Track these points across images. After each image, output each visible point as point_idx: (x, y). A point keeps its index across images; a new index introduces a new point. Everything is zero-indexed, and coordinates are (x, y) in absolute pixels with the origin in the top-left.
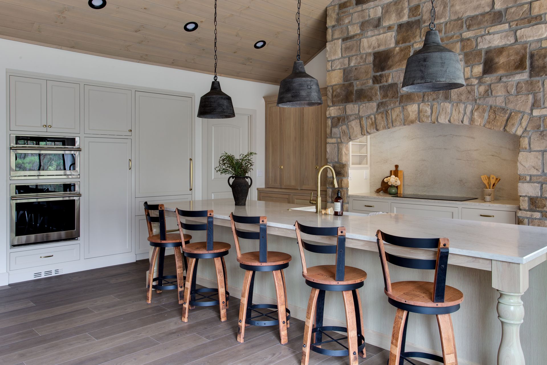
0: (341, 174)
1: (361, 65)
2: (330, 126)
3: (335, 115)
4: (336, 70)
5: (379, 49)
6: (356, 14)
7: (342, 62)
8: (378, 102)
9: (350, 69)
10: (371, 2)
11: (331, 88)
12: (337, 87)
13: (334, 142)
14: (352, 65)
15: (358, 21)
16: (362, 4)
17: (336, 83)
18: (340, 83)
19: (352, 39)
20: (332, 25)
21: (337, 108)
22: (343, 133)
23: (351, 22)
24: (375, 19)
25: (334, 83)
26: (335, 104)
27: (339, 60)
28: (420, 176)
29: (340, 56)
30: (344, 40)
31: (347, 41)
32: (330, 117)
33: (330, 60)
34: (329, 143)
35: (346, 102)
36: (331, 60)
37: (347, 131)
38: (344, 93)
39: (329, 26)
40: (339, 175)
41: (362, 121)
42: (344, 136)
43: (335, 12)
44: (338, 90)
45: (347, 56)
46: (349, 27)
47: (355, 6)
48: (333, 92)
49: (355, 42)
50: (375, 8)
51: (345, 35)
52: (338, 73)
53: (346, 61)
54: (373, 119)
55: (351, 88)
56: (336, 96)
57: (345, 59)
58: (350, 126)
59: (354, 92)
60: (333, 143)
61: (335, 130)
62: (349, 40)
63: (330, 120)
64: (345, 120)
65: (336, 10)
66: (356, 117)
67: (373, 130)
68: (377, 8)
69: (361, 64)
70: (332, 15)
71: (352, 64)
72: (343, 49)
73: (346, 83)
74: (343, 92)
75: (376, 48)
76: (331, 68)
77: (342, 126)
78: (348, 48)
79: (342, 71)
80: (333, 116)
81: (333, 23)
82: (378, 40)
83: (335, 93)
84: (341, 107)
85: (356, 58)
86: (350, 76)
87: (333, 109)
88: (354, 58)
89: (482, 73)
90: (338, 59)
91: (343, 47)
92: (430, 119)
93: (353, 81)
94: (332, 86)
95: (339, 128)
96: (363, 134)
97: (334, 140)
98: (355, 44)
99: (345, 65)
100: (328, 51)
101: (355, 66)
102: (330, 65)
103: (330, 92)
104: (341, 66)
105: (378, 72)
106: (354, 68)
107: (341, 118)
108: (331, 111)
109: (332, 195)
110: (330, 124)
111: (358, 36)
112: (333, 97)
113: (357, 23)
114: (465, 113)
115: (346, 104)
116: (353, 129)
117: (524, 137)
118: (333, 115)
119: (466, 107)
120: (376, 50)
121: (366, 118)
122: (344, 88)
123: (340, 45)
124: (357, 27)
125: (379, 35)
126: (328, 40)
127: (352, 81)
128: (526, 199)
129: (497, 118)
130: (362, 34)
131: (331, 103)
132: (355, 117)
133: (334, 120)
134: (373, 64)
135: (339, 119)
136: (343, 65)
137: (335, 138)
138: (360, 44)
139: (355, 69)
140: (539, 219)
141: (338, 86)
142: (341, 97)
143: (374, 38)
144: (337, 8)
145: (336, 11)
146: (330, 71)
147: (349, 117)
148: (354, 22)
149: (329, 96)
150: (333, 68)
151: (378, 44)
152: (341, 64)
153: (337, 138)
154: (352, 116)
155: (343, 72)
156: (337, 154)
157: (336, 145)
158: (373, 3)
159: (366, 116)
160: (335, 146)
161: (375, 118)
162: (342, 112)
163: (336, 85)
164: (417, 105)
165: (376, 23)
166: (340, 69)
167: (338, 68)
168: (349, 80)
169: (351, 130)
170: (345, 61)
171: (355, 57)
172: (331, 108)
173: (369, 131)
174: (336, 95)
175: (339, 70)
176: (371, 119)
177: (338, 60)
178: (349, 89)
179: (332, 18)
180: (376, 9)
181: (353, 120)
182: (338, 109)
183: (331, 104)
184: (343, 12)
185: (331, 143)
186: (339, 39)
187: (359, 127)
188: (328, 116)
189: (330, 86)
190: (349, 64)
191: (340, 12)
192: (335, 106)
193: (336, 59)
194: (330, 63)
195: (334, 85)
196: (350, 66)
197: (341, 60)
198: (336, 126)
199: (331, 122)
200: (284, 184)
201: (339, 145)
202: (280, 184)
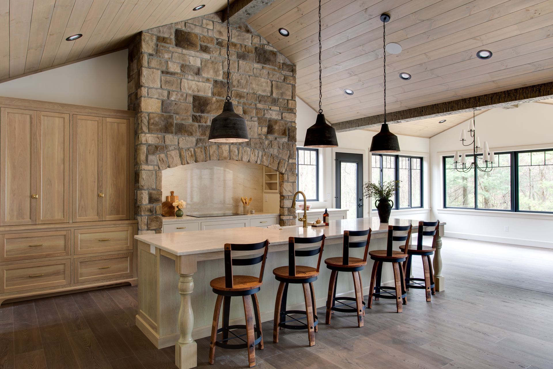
1: (181, 102)
2: (146, 153)
3: (153, 143)
4: (153, 99)
5: (198, 93)
6: (177, 54)
7: (161, 93)
8: (197, 138)
9: (170, 102)
10: (193, 51)
11: (147, 114)
12: (155, 115)
13: (150, 169)
14: (173, 100)
15: (178, 62)
16: (183, 48)
17: (153, 111)
18: (157, 112)
19: (172, 75)
20: (149, 52)
21: (155, 135)
22: (161, 161)
23: (171, 59)
24: (195, 67)
25: (150, 111)
26: (153, 132)
27: (158, 90)
29: (159, 86)
30: (163, 72)
31: (167, 75)
32: (145, 143)
33: (146, 87)
34: (144, 170)
35: (166, 133)
36: (148, 87)
37: (165, 159)
38: (163, 123)
39: (146, 51)
41: (183, 152)
42: (163, 164)
43: (152, 41)
44: (157, 119)
45: (167, 88)
46: (169, 62)
47: (174, 46)
48: (149, 119)
49: (175, 79)
50: (195, 58)
51: (164, 69)
52: (156, 103)
53: (165, 93)
54: (193, 152)
55: (171, 120)
56: (153, 124)
57: (164, 91)
58: (169, 156)
59: (174, 125)
60: (149, 170)
61: (151, 157)
62: (169, 75)
63: (146, 147)
64: (164, 149)
65: (154, 40)
66: (176, 148)
67: (192, 161)
68: (197, 59)
69: (181, 101)
70: (149, 42)
71: (172, 99)
72: (163, 81)
73: (164, 114)
74: (162, 122)
75: (195, 92)
76: (148, 95)
77: (160, 154)
78: (169, 82)
80: (150, 143)
81: (150, 51)
82: (197, 85)
83: (152, 121)
84: (159, 136)
85: (177, 94)
86: (170, 109)
87: (150, 137)
88: (175, 93)
89: (266, 133)
90: (156, 89)
91: (162, 80)
92: (237, 157)
93: (172, 114)
94: (149, 114)
95: (156, 156)
96: (183, 164)
97: (151, 167)
98: (176, 81)
99: (163, 96)
100: (144, 76)
101: (174, 101)
102: (147, 91)
103: (145, 118)
104: (159, 96)
105: (198, 112)
106: (174, 103)
107: (159, 147)
108: (148, 138)
109: (149, 222)
110: (145, 151)
111: (179, 75)
112: (150, 124)
113: (178, 63)
114: (258, 156)
115: (165, 134)
116: (172, 158)
117: (285, 174)
118: (150, 142)
119: (259, 153)
120: (196, 93)
121: (186, 150)
122: (163, 118)
123: (159, 76)
124: (177, 66)
125: (199, 82)
126: (143, 66)
127: (171, 113)
128: (287, 209)
129: (274, 162)
130: (183, 75)
131: (146, 130)
132: (175, 148)
133: (151, 147)
134: (193, 105)
135: (156, 147)
136: (161, 96)
137: (151, 165)
138: (181, 83)
139: (175, 104)
140: (292, 219)
141: (156, 114)
142: (160, 126)
143: (194, 82)
144: (155, 38)
145: (154, 41)
146: (146, 97)
147: (169, 147)
148: (174, 60)
149: (145, 123)
150: (149, 95)
151: (197, 89)
152: (159, 95)
153: (154, 165)
154: (172, 146)
155: (161, 103)
156: (155, 181)
157: (154, 172)
158: (194, 52)
159: (186, 149)
160: (153, 173)
161: (194, 151)
162: (160, 141)
163: (153, 113)
164: (228, 146)
165: (196, 71)
166: (157, 99)
167: (156, 97)
168: (169, 113)
169: (170, 160)
170: (164, 93)
171: (176, 93)
172: (148, 135)
173: (189, 161)
174: (154, 123)
175: (156, 100)
176: (191, 152)
177: (155, 90)
178: (169, 120)
179: (149, 45)
180: (196, 59)
181: (172, 150)
182: (156, 137)
183: (147, 131)
184: (163, 46)
185: (146, 170)
186: (158, 69)
187: (179, 157)
188: (143, 142)
189: (146, 112)
190: (168, 97)
191: (159, 44)
192: (152, 133)
193: (153, 88)
194: (146, 89)
195: (150, 113)
196: (170, 99)
197: (160, 91)
198: (153, 153)
199: (147, 149)
200: (41, 219)
201: (157, 172)
202: (30, 219)
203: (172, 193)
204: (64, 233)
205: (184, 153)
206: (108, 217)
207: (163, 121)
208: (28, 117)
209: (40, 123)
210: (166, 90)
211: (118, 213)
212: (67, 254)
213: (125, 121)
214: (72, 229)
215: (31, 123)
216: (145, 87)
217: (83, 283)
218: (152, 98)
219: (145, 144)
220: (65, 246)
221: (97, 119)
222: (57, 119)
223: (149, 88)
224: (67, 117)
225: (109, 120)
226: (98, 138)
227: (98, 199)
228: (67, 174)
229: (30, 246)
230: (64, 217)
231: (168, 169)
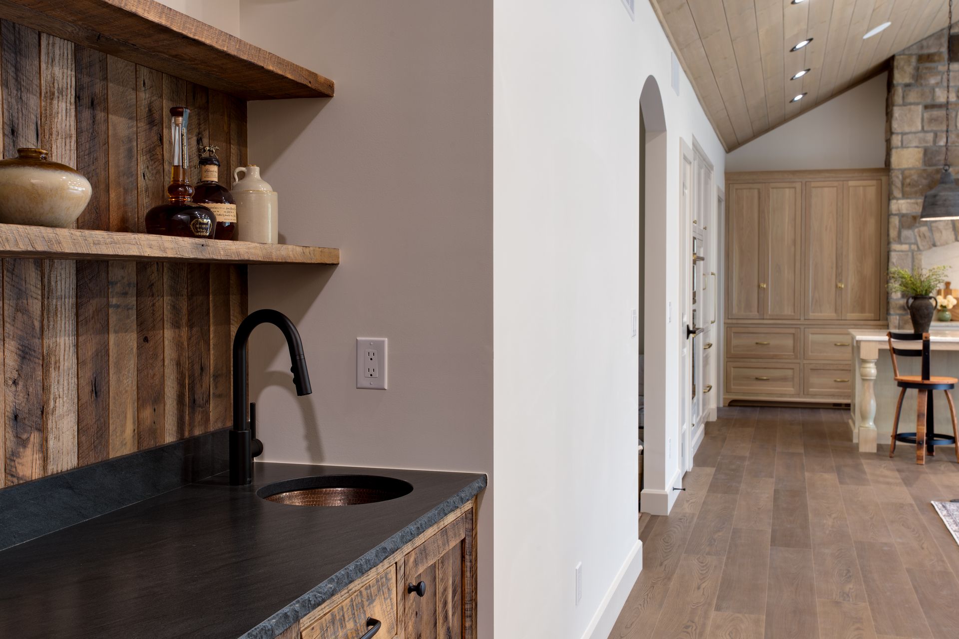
1: (956, 146)
2: (898, 227)
3: (908, 212)
4: (910, 148)
6: (950, 74)
7: (923, 137)
9: (937, 149)
11: (900, 172)
12: (912, 172)
13: (904, 250)
14: (941, 145)
15: (953, 84)
17: (910, 166)
18: (916, 167)
19: (942, 108)
20: (904, 82)
21: (913, 201)
22: (922, 238)
23: (940, 83)
25: (906, 167)
26: (909, 196)
27: (917, 135)
29: (920, 128)
30: (926, 107)
31: (933, 110)
32: (897, 213)
34: (895, 251)
36: (901, 133)
37: (928, 234)
38: (925, 182)
39: (899, 83)
42: (924, 241)
43: (910, 65)
44: (915, 177)
46: (937, 90)
47: (947, 63)
48: (904, 178)
51: (929, 101)
52: (915, 153)
53: (930, 137)
55: (939, 176)
56: (910, 184)
57: (928, 135)
58: (934, 229)
60: (902, 251)
61: (906, 233)
62: (936, 109)
63: (898, 218)
69: (957, 144)
70: (905, 67)
71: (940, 143)
72: (925, 120)
73: (928, 168)
74: (923, 180)
76: (902, 144)
77: (920, 227)
78: (934, 120)
81: (907, 80)
83: (908, 181)
85: (949, 136)
86: (937, 159)
87: (904, 203)
88: (945, 135)
90: (915, 133)
91: (925, 117)
94: (903, 171)
95: (915, 230)
96: (958, 239)
97: (905, 247)
99: (927, 142)
100: (897, 119)
101: (945, 146)
102: (900, 140)
103: (898, 177)
104: (920, 143)
106: (943, 149)
108: (902, 206)
109: (901, 324)
110: (898, 224)
111: (952, 105)
112: (905, 186)
113: (952, 87)
116: (940, 232)
118: (904, 211)
122: (925, 175)
123: (920, 114)
124: (950, 93)
126: (896, 103)
133: (905, 218)
135: (914, 218)
136: (923, 143)
137: (906, 244)
138: (956, 116)
139: (945, 150)
141: (915, 171)
142: (920, 186)
144: (914, 60)
145: (913, 63)
146: (899, 148)
148: (945, 84)
149: (897, 184)
150: (904, 144)
152: (920, 141)
153: (910, 244)
155: (923, 152)
157: (910, 254)
160: (908, 254)
163: (909, 169)
166: (917, 147)
167: (914, 144)
168: (935, 165)
169: (937, 236)
170: (928, 137)
172: (901, 201)
175: (915, 149)
177: (913, 134)
178: (935, 176)
179: (905, 72)
182: (913, 203)
183: (900, 195)
184: (926, 68)
185: (898, 251)
186: (918, 104)
187: (951, 230)
188: (894, 212)
189: (899, 169)
190: (935, 141)
191: (921, 66)
192: (907, 198)
193: (910, 133)
194: (899, 137)
195: (906, 169)
196: (937, 144)
197: (921, 135)
198: (910, 227)
199: (900, 221)
200: (769, 313)
201: (915, 253)
202: (758, 312)
203: (948, 284)
204: (792, 331)
206: (850, 316)
207: (925, 179)
208: (756, 191)
209: (769, 197)
210: (931, 131)
211: (863, 310)
212: (796, 358)
213: (874, 182)
214: (802, 327)
215: (759, 198)
216: (898, 134)
217: (814, 395)
218: (908, 147)
219: (896, 215)
220: (794, 347)
221: (836, 184)
222: (787, 191)
223: (903, 134)
224: (798, 186)
225: (851, 183)
226: (837, 210)
227: (836, 291)
228: (798, 257)
229: (757, 343)
230: (794, 312)
231: (934, 248)
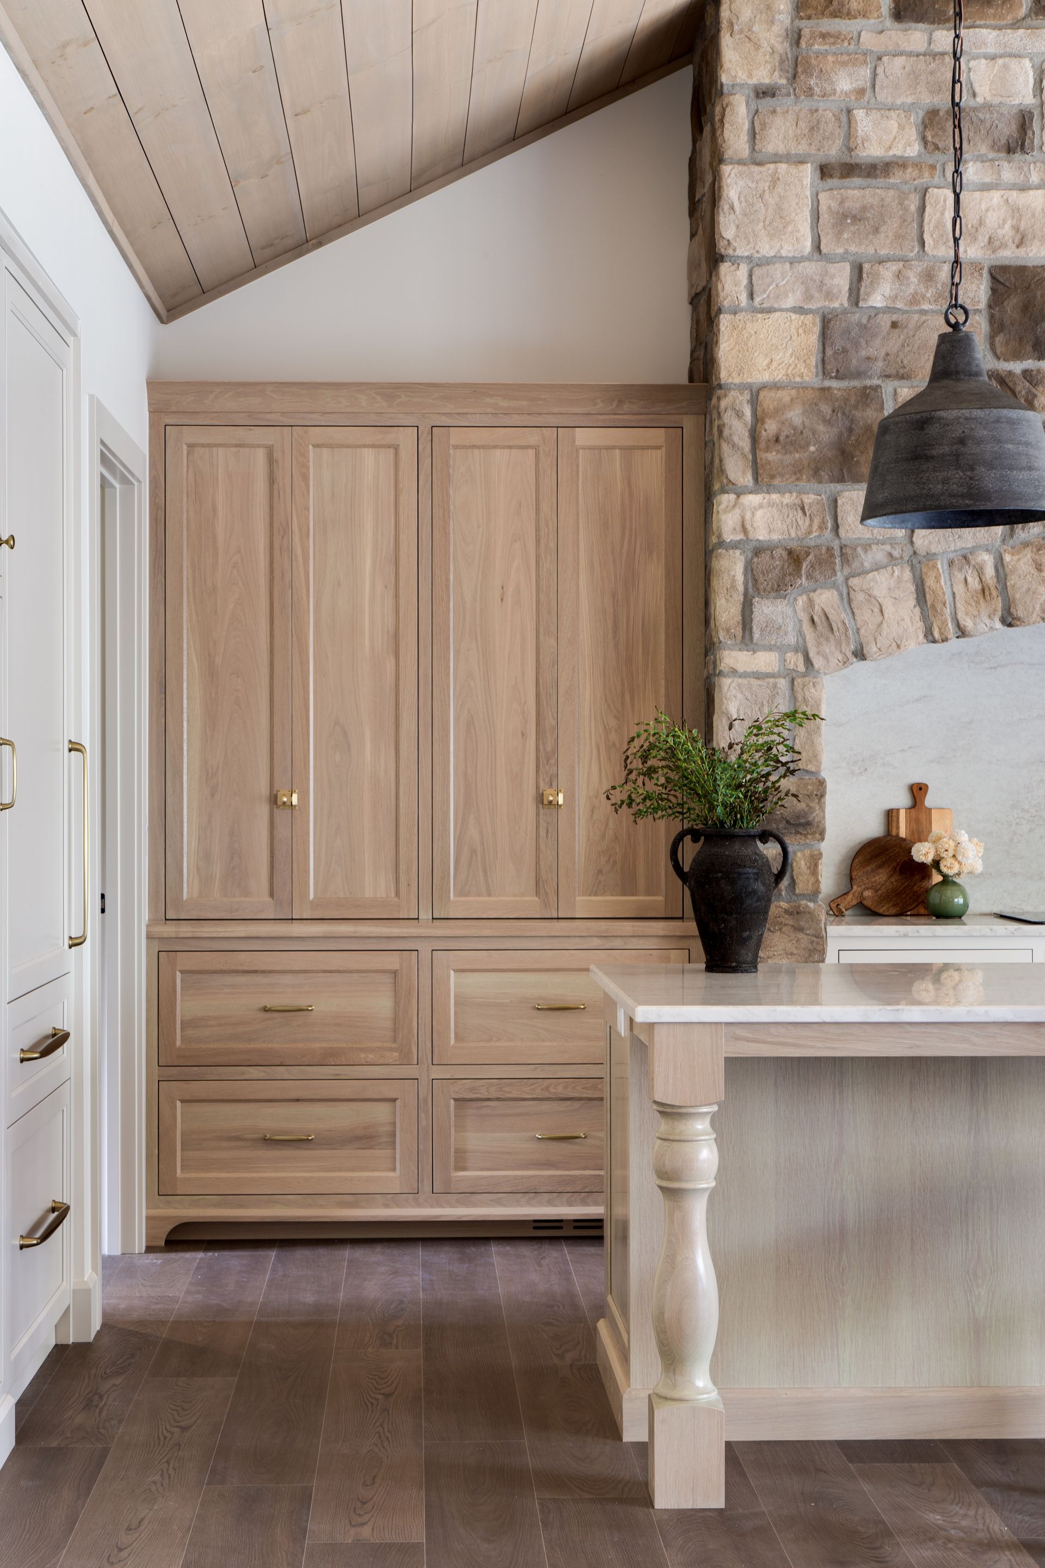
0: (808, 824)
1: (923, 312)
2: (741, 588)
3: (775, 537)
4: (777, 314)
5: (1021, 252)
6: (900, 61)
7: (817, 278)
9: (864, 321)
10: (986, 27)
11: (747, 395)
12: (785, 396)
13: (764, 669)
14: (879, 305)
15: (909, 100)
16: (933, 23)
17: (779, 376)
18: (798, 379)
19: (875, 177)
20: (754, 81)
21: (788, 499)
22: (820, 628)
23: (869, 93)
24: (1004, 110)
25: (765, 377)
26: (777, 481)
27: (800, 267)
28: (1031, 830)
29: (808, 245)
30: (825, 171)
31: (847, 182)
32: (739, 542)
33: (742, 257)
34: (734, 672)
35: (841, 480)
36: (749, 258)
37: (839, 615)
38: (826, 434)
39: (738, 81)
40: (798, 833)
41: (932, 574)
42: (827, 639)
43: (773, 23)
44: (795, 416)
45: (846, 252)
46: (859, 114)
47: (889, 22)
48: (758, 420)
49: (891, 193)
50: (1000, 61)
51: (833, 151)
52: (793, 330)
53: (841, 278)
54: (990, 572)
55: (870, 413)
56: (777, 440)
57: (832, 268)
58: (859, 597)
60: (758, 676)
61: (765, 609)
62: (857, 181)
63: (742, 558)
64: (835, 563)
65: (780, 13)
66: (896, 553)
67: (987, 621)
68: (1013, 63)
69: (926, 306)
70: (756, 28)
71: (876, 300)
72: (824, 216)
73: (834, 384)
74: (821, 428)
75: (1003, 246)
76: (751, 296)
77: (815, 591)
78: (855, 219)
79: (814, 324)
80: (761, 538)
81: (764, 75)
82: (1016, 211)
83: (771, 427)
84: (809, 499)
85: (899, 275)
86: (863, 353)
87: (761, 506)
88: (888, 271)
90: (793, 261)
91: (823, 208)
93: (876, 382)
94: (755, 393)
95: (795, 599)
96: (937, 635)
97: (765, 661)
98: (894, 204)
99: (829, 295)
100: (732, 208)
101: (888, 310)
102: (745, 282)
103: (739, 415)
104: (809, 297)
105: (1017, 355)
106: (885, 321)
107: (808, 554)
108: (753, 514)
110: (740, 578)
111: (909, 170)
112: (762, 445)
113: (907, 109)
115: (839, 487)
116: (877, 610)
118: (761, 534)
120: (1009, 255)
121: (951, 563)
122: (826, 409)
123: (808, 193)
124: (901, 127)
125: (1024, 188)
126: (728, 154)
127: (870, 377)
130: (933, 167)
131: (744, 473)
132: (890, 555)
133: (765, 557)
134: (992, 320)
135: (795, 558)
136: (817, 295)
137: (770, 648)
138: (922, 209)
139: (889, 324)
141: (794, 392)
142: (812, 449)
143: (996, 197)
145: (782, 17)
146: (742, 311)
147: (859, 550)
148: (883, 95)
149: (736, 439)
150: (757, 300)
151: (1016, 229)
152: (807, 289)
153: (781, 649)
154: (874, 547)
155: (817, 329)
157: (783, 683)
158: (995, 33)
159: (951, 556)
160: (775, 686)
161: (1000, 564)
162: (815, 527)
163: (776, 386)
165: (1007, 130)
166: (799, 310)
167: (790, 302)
168: (859, 375)
169: (866, 616)
170: (833, 277)
171: (894, 267)
172: (752, 500)
173: (968, 623)
174: (781, 438)
175: (794, 316)
176: (980, 571)
177: (788, 265)
178: (858, 414)
179: (757, 47)
180: (1006, 67)
181: (877, 568)
182: (790, 506)
183: (747, 479)
184: (823, 36)
185: (745, 675)
186: (801, 161)
187: (912, 602)
188: (728, 537)
189: (742, 387)
190: (855, 296)
191: (807, 27)
192: (770, 489)
193: (778, 258)
194: (743, 270)
195: (764, 387)
196: (860, 305)
197: (811, 268)
198: (779, 589)
199: (749, 569)
200: (312, 897)
201: (798, 681)
202: (272, 895)
203: (918, 791)
204: (392, 961)
205: (937, 579)
206: (583, 904)
207: (828, 422)
208: (261, 454)
209: (305, 478)
210: (843, 259)
211: (628, 885)
212: (405, 1060)
213: (658, 436)
214: (425, 949)
215: (272, 480)
216: (736, 261)
217: (470, 1194)
218: (770, 311)
219: (735, 545)
220: (395, 1020)
221: (533, 437)
222: (369, 455)
223: (756, 263)
224: (406, 439)
225: (583, 437)
226: (538, 530)
227: (538, 814)
228: (408, 699)
229: (265, 1010)
230: (397, 894)
231: (858, 665)
